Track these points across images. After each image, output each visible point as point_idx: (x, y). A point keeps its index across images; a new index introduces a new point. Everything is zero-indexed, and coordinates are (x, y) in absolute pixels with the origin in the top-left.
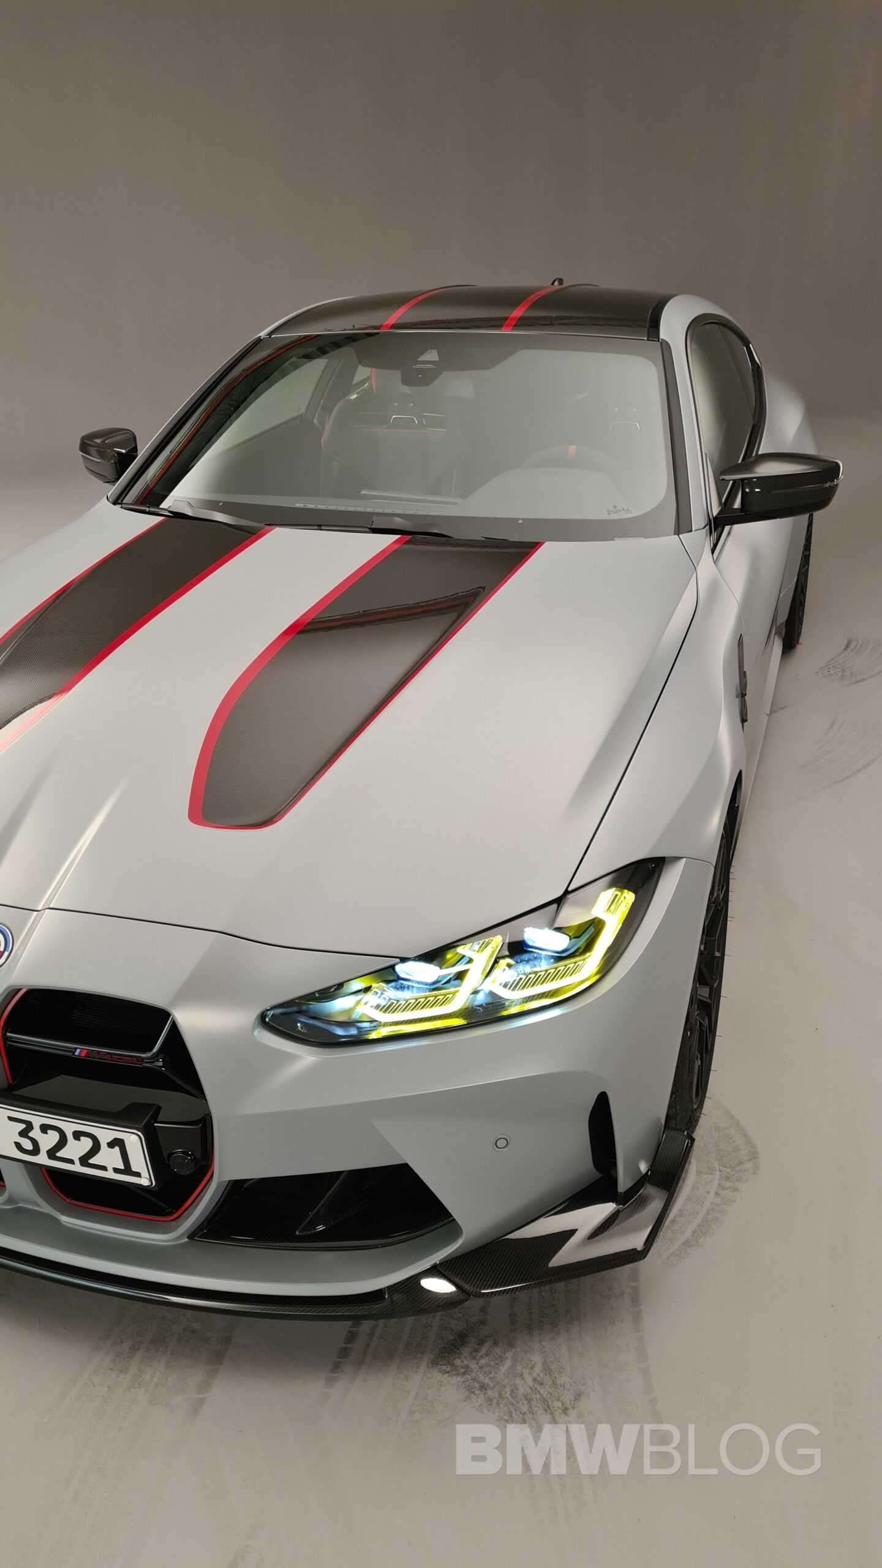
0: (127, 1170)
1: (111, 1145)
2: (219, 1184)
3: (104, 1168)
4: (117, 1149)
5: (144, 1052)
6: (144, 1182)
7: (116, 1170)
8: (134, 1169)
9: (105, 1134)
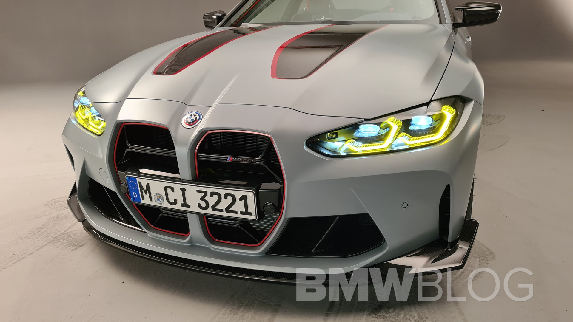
0: (247, 212)
1: (240, 199)
2: (285, 219)
3: (236, 212)
4: (243, 201)
5: (258, 157)
6: (253, 217)
7: (242, 213)
8: (249, 211)
9: (238, 194)
